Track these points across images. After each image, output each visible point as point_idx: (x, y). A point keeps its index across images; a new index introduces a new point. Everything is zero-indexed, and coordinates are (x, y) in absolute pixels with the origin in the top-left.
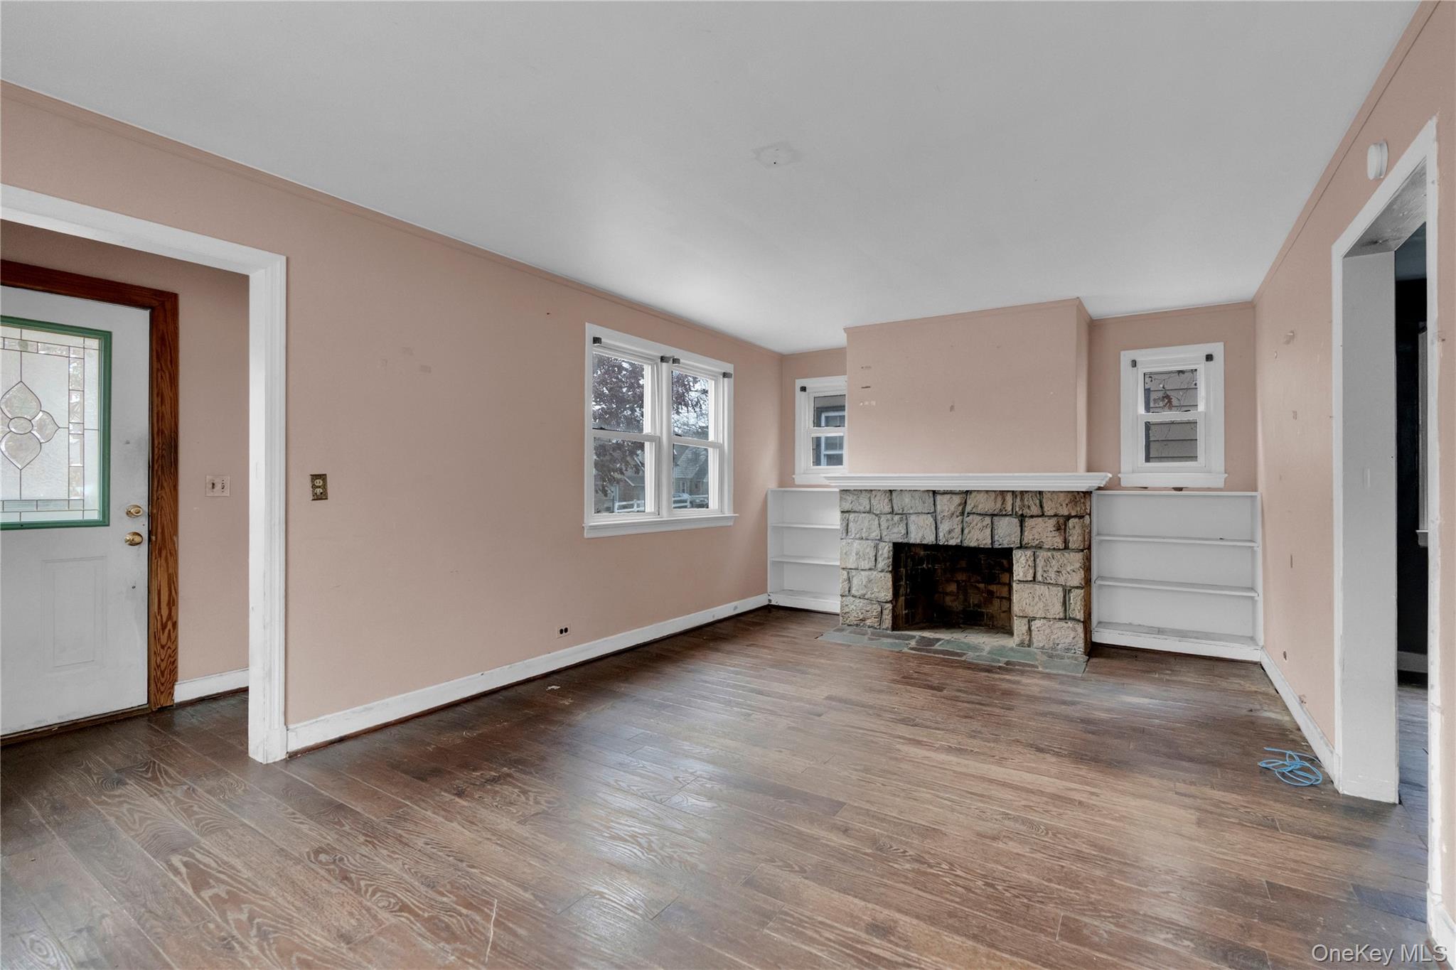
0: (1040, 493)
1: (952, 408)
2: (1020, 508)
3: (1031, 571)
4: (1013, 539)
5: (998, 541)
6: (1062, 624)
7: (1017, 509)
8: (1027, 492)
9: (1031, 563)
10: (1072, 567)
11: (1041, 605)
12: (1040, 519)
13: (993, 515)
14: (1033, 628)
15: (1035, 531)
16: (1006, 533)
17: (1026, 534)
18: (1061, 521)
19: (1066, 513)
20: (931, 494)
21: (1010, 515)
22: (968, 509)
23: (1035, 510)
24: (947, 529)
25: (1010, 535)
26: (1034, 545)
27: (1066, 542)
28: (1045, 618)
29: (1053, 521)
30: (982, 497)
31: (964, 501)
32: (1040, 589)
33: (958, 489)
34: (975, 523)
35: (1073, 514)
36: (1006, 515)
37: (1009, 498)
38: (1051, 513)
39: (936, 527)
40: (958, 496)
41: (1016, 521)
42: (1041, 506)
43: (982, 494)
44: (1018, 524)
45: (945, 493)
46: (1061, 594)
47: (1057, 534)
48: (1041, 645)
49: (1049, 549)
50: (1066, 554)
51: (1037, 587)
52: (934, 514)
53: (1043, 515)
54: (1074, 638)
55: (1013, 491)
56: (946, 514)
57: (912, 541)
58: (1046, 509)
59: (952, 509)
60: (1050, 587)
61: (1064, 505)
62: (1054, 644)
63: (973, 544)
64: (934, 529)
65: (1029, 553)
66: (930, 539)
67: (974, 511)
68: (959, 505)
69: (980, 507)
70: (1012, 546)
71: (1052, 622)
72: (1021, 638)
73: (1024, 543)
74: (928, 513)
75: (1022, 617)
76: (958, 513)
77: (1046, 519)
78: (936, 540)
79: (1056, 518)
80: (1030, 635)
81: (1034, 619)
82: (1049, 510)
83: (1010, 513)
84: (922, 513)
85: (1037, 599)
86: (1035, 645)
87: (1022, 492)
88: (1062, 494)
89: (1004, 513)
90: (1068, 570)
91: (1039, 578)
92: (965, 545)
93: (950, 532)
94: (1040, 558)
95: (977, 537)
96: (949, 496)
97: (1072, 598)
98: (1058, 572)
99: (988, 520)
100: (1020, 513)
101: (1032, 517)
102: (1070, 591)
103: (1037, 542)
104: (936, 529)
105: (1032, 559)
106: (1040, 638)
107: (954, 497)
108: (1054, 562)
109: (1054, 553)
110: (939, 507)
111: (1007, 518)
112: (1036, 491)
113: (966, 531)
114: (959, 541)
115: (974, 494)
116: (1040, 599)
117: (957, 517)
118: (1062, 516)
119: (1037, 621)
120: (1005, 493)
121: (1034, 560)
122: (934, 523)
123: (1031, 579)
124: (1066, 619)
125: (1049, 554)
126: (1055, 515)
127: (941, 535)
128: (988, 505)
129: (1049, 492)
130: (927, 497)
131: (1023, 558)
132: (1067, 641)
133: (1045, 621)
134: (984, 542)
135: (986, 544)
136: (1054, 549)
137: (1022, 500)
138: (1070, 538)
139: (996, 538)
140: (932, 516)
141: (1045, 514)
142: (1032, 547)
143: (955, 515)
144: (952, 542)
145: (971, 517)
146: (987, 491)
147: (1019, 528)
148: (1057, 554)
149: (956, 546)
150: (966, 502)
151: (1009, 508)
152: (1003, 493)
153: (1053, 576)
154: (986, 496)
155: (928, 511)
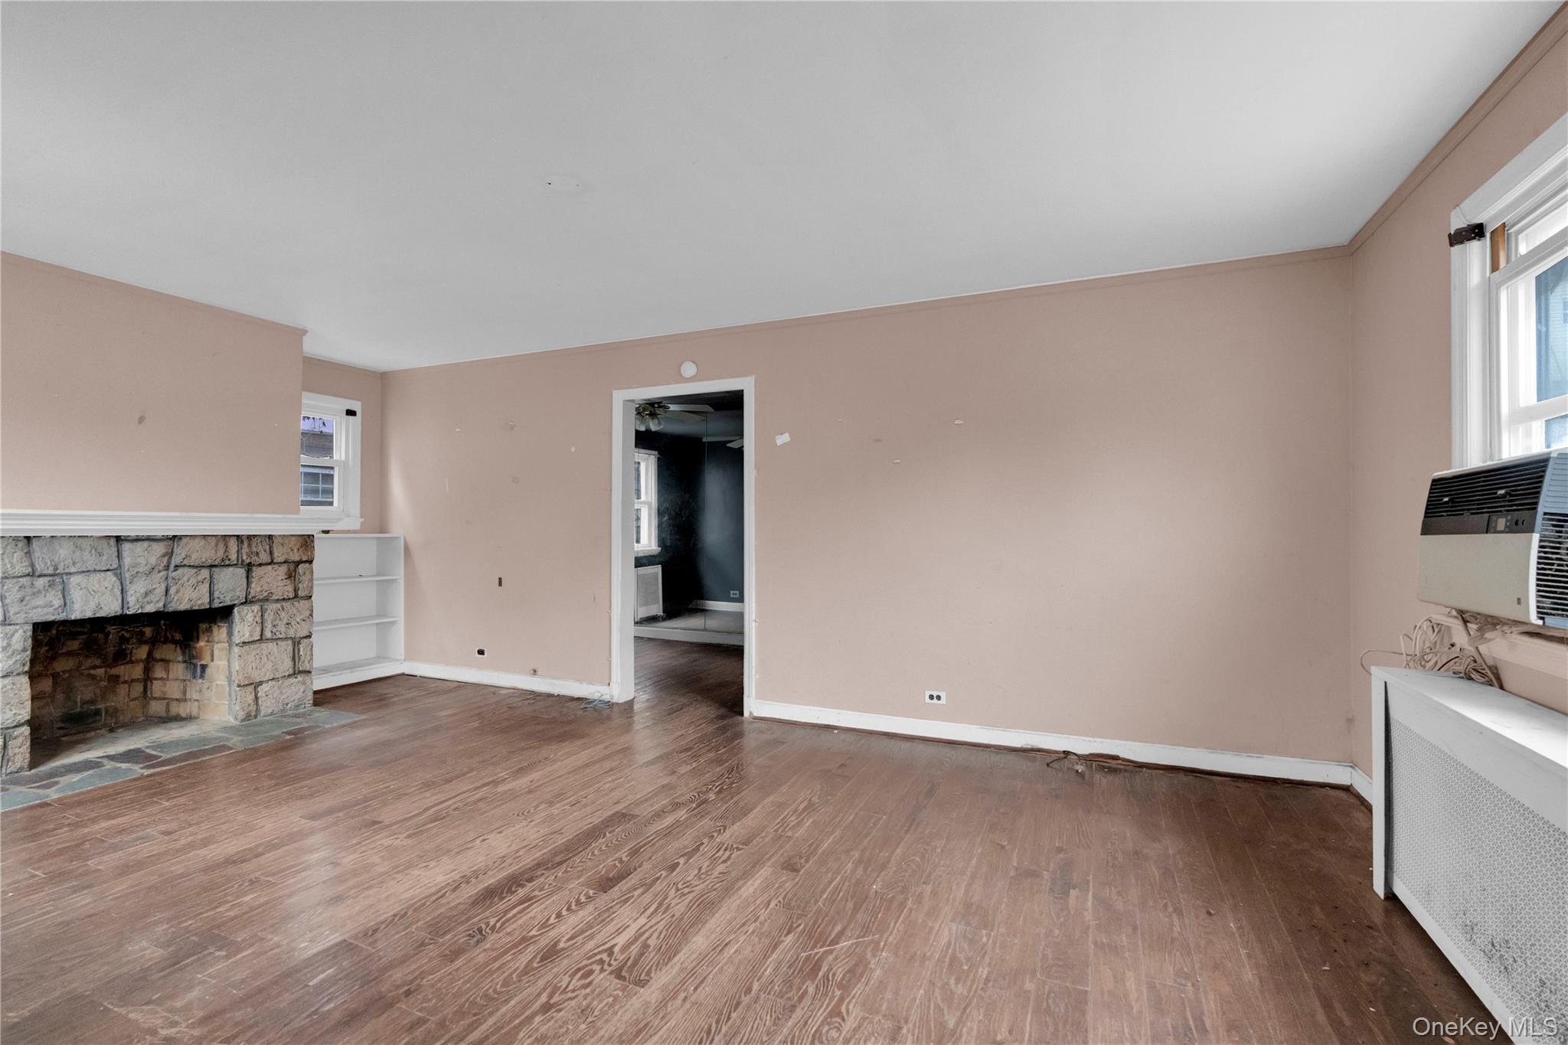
0: (270, 537)
1: (141, 420)
2: (248, 556)
3: (258, 629)
4: (238, 594)
5: (218, 598)
6: (292, 680)
7: (245, 557)
8: (255, 536)
9: (258, 619)
10: (302, 617)
11: (269, 665)
12: (270, 567)
13: (212, 566)
14: (259, 695)
15: (263, 582)
16: (229, 585)
17: (253, 585)
18: (292, 567)
19: (297, 558)
20: (113, 542)
21: (235, 564)
22: (176, 560)
23: (264, 557)
24: (143, 591)
25: (234, 590)
26: (261, 597)
27: (296, 590)
28: (273, 679)
29: (283, 569)
30: (199, 544)
31: (170, 551)
32: (271, 646)
33: (160, 534)
34: (186, 578)
35: (304, 559)
36: (228, 565)
37: (233, 545)
38: (281, 559)
39: (122, 589)
40: (162, 544)
41: (242, 572)
42: (271, 553)
43: (197, 540)
44: (245, 575)
45: (137, 539)
46: (290, 648)
47: (288, 582)
48: (269, 711)
49: (278, 601)
50: (296, 603)
51: (264, 645)
52: (118, 572)
53: (272, 563)
54: (304, 692)
55: (238, 536)
56: (141, 570)
58: (276, 554)
59: (153, 560)
60: (279, 642)
61: (295, 550)
62: (283, 705)
63: (183, 606)
64: (118, 593)
65: (256, 608)
66: (110, 607)
67: (185, 562)
68: (164, 556)
69: (194, 556)
70: (236, 602)
71: (281, 682)
72: (247, 710)
73: (248, 600)
74: (108, 570)
75: (247, 685)
76: (160, 568)
77: (276, 566)
78: (122, 608)
79: (286, 565)
80: (257, 704)
81: (261, 683)
82: (279, 556)
83: (235, 562)
84: (95, 571)
85: (265, 659)
86: (262, 713)
87: (249, 537)
88: (293, 538)
89: (227, 562)
90: (298, 620)
91: (268, 634)
92: (171, 609)
93: (146, 594)
94: (269, 611)
95: (189, 596)
96: (146, 544)
97: (301, 649)
98: (288, 624)
99: (205, 573)
100: (248, 561)
101: (260, 565)
102: (299, 643)
103: (265, 594)
104: (122, 593)
105: (260, 614)
106: (269, 704)
107: (155, 545)
108: (283, 614)
109: (284, 604)
110: (127, 560)
111: (231, 569)
112: (266, 536)
113: (172, 591)
114: (161, 605)
115: (184, 541)
116: (268, 659)
117: (159, 572)
118: (293, 562)
119: (264, 685)
120: (227, 539)
121: (262, 616)
122: (118, 583)
123: (259, 638)
124: (294, 674)
125: (278, 605)
126: (285, 562)
127: (131, 600)
128: (209, 554)
129: (280, 536)
130: (105, 546)
131: (250, 615)
132: (298, 697)
133: (274, 683)
134: (199, 602)
135: (202, 604)
136: (284, 599)
137: (249, 545)
138: (300, 585)
139: (216, 594)
140: (116, 575)
141: (275, 561)
142: (259, 600)
143: (156, 570)
144: (150, 608)
145: (180, 571)
146: (204, 536)
147: (245, 580)
148: (286, 604)
150: (172, 552)
151: (233, 557)
152: (225, 538)
153: (283, 630)
154: (203, 542)
155: (109, 567)
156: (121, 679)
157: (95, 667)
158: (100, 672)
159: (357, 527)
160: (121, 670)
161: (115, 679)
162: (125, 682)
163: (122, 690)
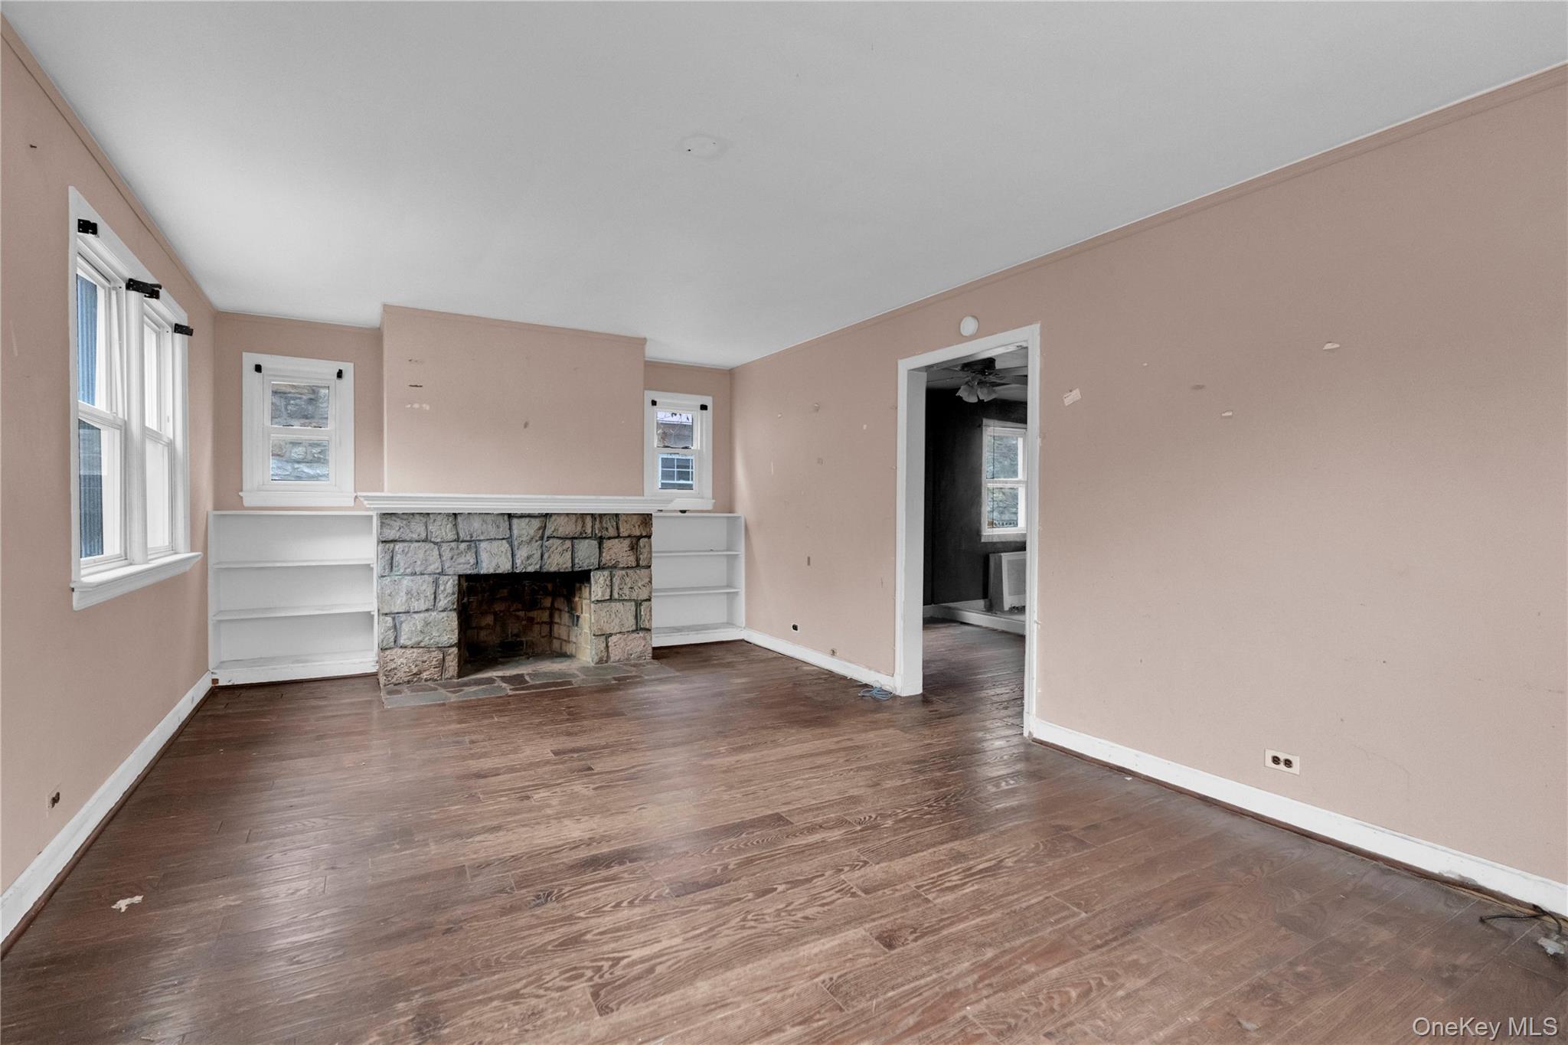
0: (617, 515)
1: (526, 425)
2: (600, 530)
3: (608, 590)
4: (592, 561)
5: (578, 564)
6: (635, 635)
7: (597, 532)
8: (605, 514)
9: (608, 583)
10: (643, 583)
11: (617, 621)
12: (617, 540)
13: (573, 538)
14: (610, 644)
15: (611, 552)
16: (586, 554)
17: (604, 554)
18: (634, 542)
19: (639, 534)
20: (506, 517)
21: (590, 537)
22: (548, 533)
23: (612, 532)
24: (526, 555)
25: (589, 557)
26: (610, 565)
27: (638, 560)
28: (620, 633)
29: (627, 542)
30: (562, 520)
31: (543, 525)
32: (614, 605)
33: (537, 512)
34: (554, 547)
35: (644, 534)
36: (585, 538)
37: (589, 521)
38: (626, 534)
39: (512, 553)
40: (537, 520)
41: (595, 543)
42: (618, 529)
43: (562, 518)
44: (597, 546)
45: (522, 516)
46: (633, 608)
47: (631, 553)
48: (617, 658)
49: (623, 568)
50: (638, 571)
51: (613, 604)
52: (509, 540)
53: (618, 537)
54: (644, 646)
55: (592, 514)
56: (524, 539)
57: (483, 571)
58: (621, 530)
59: (532, 532)
60: (625, 603)
61: (637, 527)
62: (628, 654)
63: (553, 569)
64: (510, 557)
65: (606, 573)
66: (505, 567)
67: (554, 534)
68: (539, 529)
69: (561, 529)
70: (591, 568)
71: (626, 636)
72: (600, 656)
73: (602, 564)
74: (503, 539)
75: (600, 635)
76: (537, 538)
77: (622, 540)
78: (513, 568)
79: (629, 539)
80: (608, 651)
81: (611, 635)
82: (624, 532)
83: (590, 535)
84: (495, 539)
85: (613, 616)
86: (612, 659)
87: (601, 516)
88: (635, 517)
89: (584, 535)
90: (640, 585)
91: (616, 596)
92: (545, 570)
93: (528, 558)
94: (616, 577)
95: (558, 561)
96: (527, 520)
97: (642, 610)
98: (632, 588)
99: (568, 543)
100: (600, 535)
101: (609, 538)
102: (640, 604)
103: (614, 562)
104: (512, 556)
105: (609, 578)
106: (617, 653)
107: (533, 520)
108: (628, 580)
109: (629, 571)
110: (515, 532)
111: (587, 541)
112: (613, 514)
113: (546, 556)
114: (538, 566)
115: (554, 517)
116: (616, 616)
117: (537, 541)
118: (635, 536)
119: (613, 637)
120: (585, 516)
121: (611, 579)
122: (510, 549)
123: (608, 598)
124: (637, 630)
125: (624, 572)
126: (629, 536)
127: (518, 562)
128: (570, 528)
129: (624, 514)
130: (502, 521)
131: (601, 578)
132: (639, 650)
133: (621, 636)
134: (564, 566)
135: (567, 568)
136: (628, 567)
137: (601, 522)
138: (641, 556)
139: (576, 561)
140: (508, 542)
141: (621, 535)
142: (608, 567)
143: (534, 540)
144: (531, 569)
145: (551, 541)
146: (568, 514)
147: (598, 550)
148: (630, 572)
149: (536, 573)
150: (545, 526)
151: (589, 531)
152: (583, 516)
153: (628, 593)
154: (567, 519)
155: (504, 536)
156: (536, 621)
157: (518, 610)
158: (521, 614)
159: (710, 508)
160: (534, 614)
161: (531, 620)
162: (538, 623)
163: (536, 628)
